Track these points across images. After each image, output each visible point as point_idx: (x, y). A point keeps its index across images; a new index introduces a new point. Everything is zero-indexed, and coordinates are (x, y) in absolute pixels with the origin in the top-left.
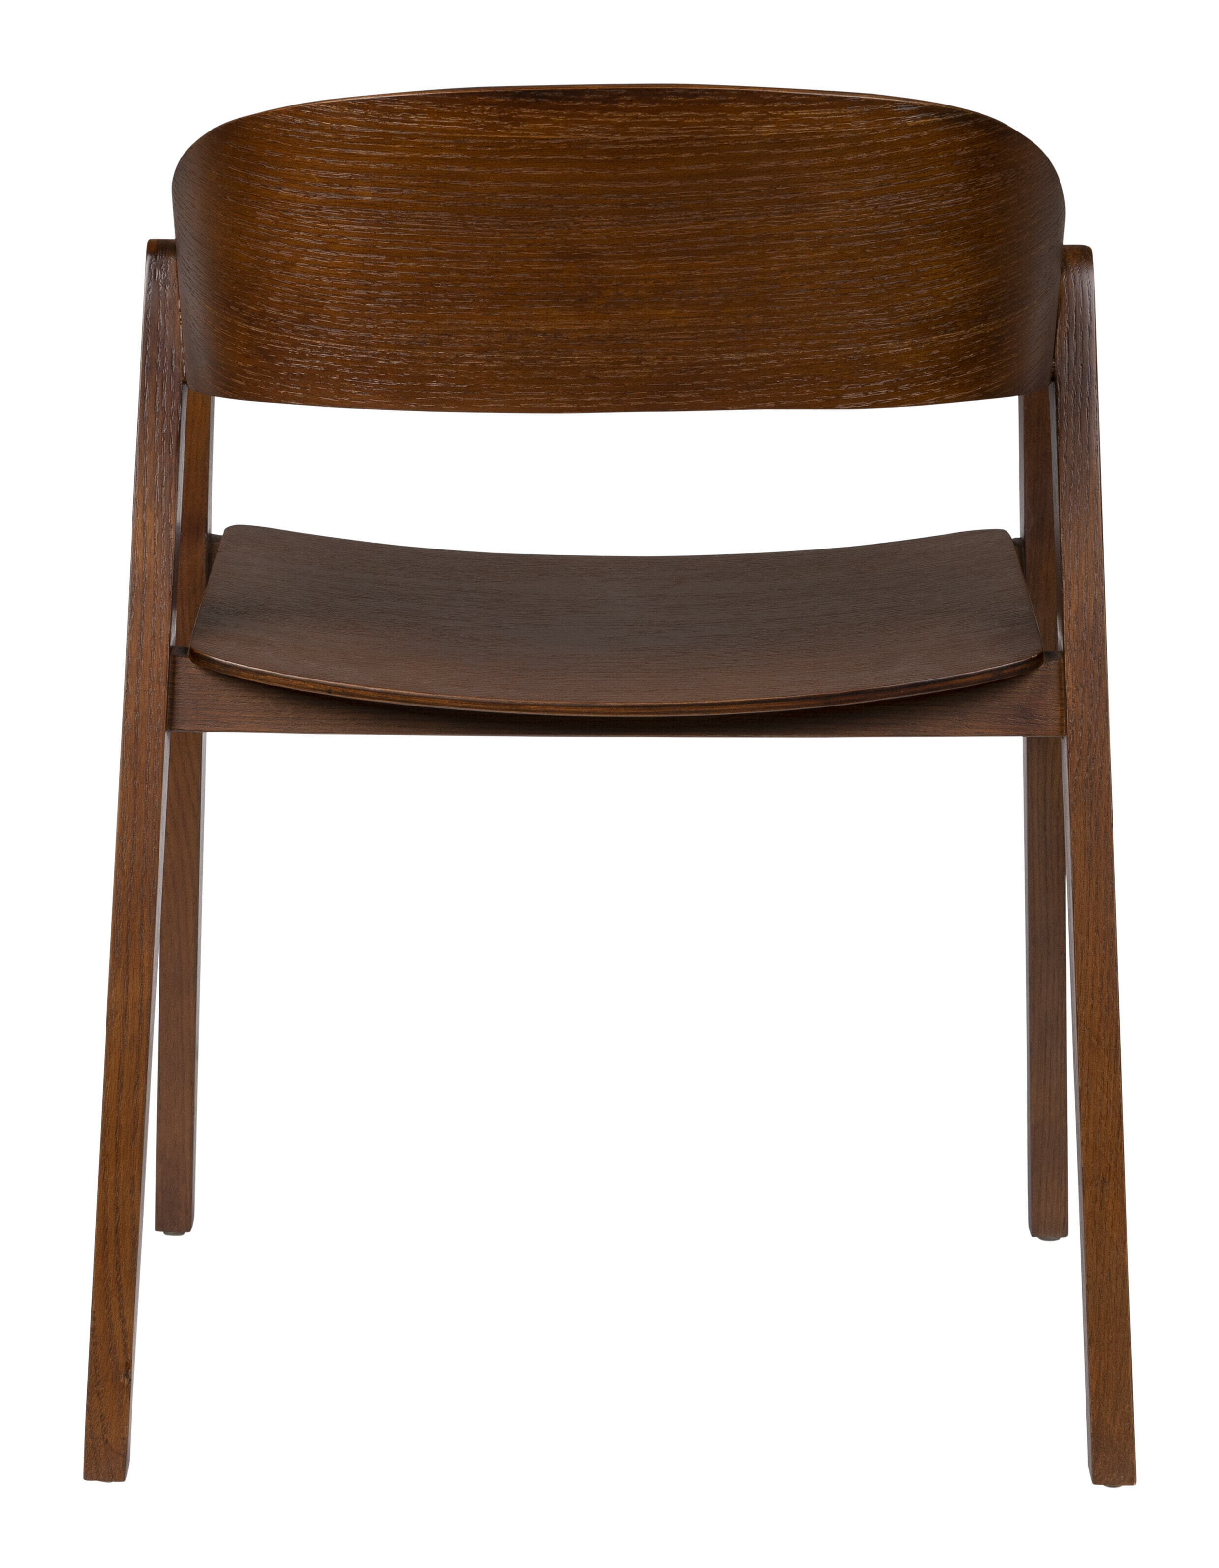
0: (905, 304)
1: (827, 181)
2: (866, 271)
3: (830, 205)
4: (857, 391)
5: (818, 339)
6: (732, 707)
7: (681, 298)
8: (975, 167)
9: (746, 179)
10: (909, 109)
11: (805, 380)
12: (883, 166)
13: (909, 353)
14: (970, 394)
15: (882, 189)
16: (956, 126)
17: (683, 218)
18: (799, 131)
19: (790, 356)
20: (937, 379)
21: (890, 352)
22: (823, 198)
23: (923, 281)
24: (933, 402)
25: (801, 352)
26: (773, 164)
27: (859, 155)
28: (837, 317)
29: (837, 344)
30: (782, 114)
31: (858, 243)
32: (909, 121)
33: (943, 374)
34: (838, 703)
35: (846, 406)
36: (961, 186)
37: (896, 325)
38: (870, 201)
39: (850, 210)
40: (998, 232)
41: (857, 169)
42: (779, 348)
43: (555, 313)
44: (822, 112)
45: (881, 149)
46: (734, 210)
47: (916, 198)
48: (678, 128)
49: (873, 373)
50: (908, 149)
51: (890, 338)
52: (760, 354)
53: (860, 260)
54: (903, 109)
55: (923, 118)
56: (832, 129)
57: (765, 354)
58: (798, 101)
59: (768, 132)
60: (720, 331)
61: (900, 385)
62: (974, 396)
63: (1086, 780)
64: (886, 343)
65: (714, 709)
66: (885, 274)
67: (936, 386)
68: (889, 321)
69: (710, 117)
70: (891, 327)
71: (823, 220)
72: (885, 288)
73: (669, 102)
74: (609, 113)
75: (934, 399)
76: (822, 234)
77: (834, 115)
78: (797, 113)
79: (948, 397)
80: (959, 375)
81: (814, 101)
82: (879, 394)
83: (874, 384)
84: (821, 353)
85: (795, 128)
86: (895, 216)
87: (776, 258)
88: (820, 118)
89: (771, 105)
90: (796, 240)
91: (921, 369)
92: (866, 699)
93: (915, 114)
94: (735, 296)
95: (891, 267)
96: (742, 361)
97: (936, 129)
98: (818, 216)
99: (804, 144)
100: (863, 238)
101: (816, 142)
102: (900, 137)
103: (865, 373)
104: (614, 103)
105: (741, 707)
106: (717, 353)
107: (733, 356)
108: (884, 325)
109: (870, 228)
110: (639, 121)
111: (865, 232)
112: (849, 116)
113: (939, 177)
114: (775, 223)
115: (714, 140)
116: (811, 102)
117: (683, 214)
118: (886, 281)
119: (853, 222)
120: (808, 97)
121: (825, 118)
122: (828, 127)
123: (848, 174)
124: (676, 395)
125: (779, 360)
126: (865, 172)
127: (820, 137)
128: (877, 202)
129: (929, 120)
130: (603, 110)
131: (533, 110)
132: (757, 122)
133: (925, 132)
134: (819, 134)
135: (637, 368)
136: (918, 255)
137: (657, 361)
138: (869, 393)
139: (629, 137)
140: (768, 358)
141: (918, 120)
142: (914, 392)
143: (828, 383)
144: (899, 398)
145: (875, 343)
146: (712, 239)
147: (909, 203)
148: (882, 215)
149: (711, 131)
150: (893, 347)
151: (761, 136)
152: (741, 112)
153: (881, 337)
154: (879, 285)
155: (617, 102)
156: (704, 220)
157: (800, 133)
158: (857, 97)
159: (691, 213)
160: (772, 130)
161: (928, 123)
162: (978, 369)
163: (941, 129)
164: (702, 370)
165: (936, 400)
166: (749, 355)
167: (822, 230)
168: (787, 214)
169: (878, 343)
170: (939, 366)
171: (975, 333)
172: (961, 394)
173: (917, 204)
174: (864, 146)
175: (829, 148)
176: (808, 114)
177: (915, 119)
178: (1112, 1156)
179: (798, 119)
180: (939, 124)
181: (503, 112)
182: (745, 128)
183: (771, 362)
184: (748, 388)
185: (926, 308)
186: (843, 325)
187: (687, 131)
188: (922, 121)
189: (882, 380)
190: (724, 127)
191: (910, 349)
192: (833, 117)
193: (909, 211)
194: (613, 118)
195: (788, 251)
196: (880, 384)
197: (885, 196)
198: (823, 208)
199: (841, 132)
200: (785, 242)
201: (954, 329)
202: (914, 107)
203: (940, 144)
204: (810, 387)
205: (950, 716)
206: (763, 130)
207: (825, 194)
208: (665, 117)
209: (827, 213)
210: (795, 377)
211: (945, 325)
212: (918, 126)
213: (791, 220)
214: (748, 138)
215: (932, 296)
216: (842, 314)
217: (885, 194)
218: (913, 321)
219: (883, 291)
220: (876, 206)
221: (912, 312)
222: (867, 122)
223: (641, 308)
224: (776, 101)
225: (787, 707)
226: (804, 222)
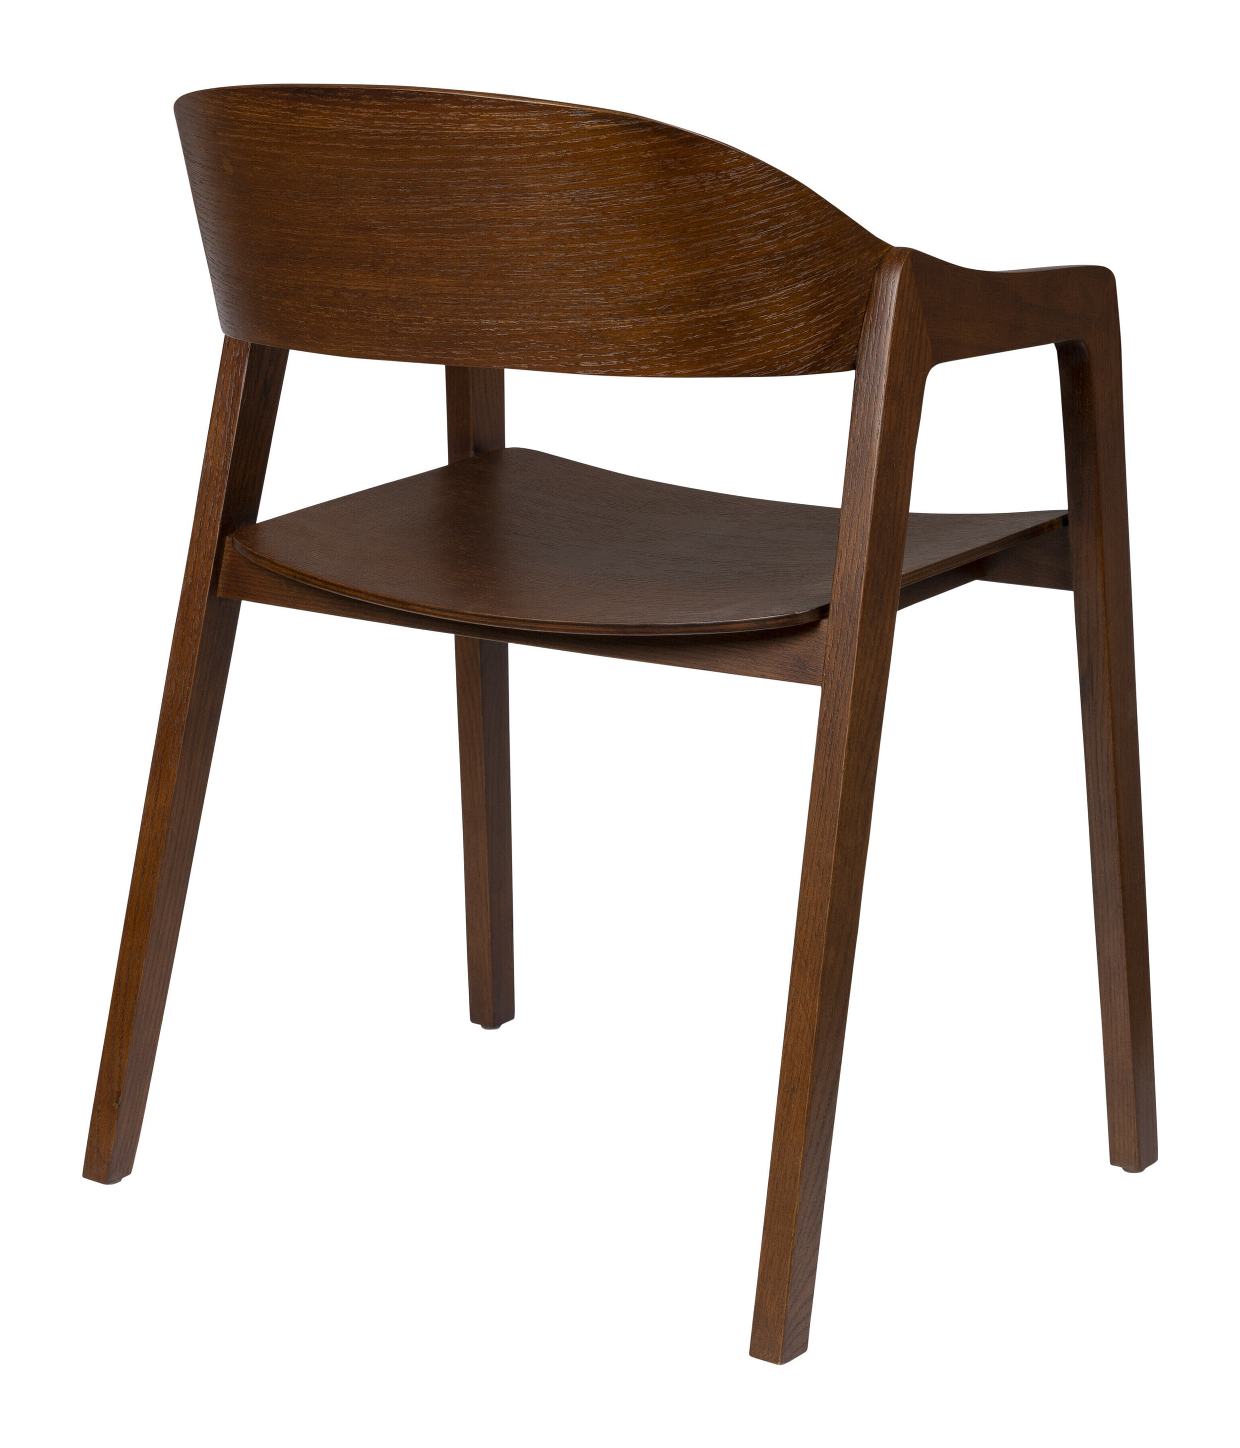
0: (618, 287)
1: (527, 174)
2: (577, 255)
3: (535, 195)
4: (591, 360)
5: (551, 312)
6: (552, 626)
7: (440, 269)
8: (663, 169)
9: (466, 170)
10: (584, 115)
11: (548, 347)
12: (571, 164)
13: (631, 330)
14: (699, 372)
15: (575, 184)
16: (634, 132)
17: (427, 201)
18: (496, 130)
19: (531, 325)
20: (662, 355)
21: (613, 327)
22: (528, 189)
23: (630, 267)
24: (663, 375)
25: (539, 322)
26: (482, 158)
27: (548, 154)
28: (561, 293)
29: (566, 318)
30: (479, 115)
31: (565, 230)
32: (587, 125)
33: (669, 351)
34: (630, 633)
35: (585, 372)
36: (651, 185)
37: (614, 304)
38: (567, 194)
39: (552, 201)
40: (703, 228)
41: (550, 166)
42: (521, 317)
43: (359, 276)
44: (510, 115)
45: (566, 148)
46: (463, 196)
47: (607, 194)
48: (406, 124)
49: (602, 345)
50: (590, 150)
51: (611, 315)
52: (508, 321)
53: (569, 245)
54: (579, 114)
55: (599, 123)
56: (522, 130)
57: (512, 322)
58: (489, 104)
59: (473, 130)
60: (474, 300)
61: (629, 358)
62: (707, 373)
63: (829, 730)
64: (608, 320)
65: (539, 626)
66: (594, 259)
67: (663, 361)
68: (607, 300)
69: (428, 115)
70: (609, 306)
71: (532, 208)
72: (595, 271)
73: (396, 101)
74: (357, 109)
75: (664, 373)
76: (533, 221)
77: (521, 117)
78: (490, 115)
79: (678, 372)
80: (686, 353)
81: (502, 105)
82: (611, 364)
83: (605, 355)
84: (556, 324)
85: (491, 127)
86: (592, 209)
87: (502, 239)
88: (510, 119)
89: (470, 107)
90: (514, 225)
91: (645, 345)
92: (652, 633)
93: (592, 120)
94: (479, 270)
95: (598, 253)
96: (496, 326)
97: (614, 134)
98: (527, 205)
99: (502, 142)
100: (568, 226)
101: (511, 140)
102: (581, 139)
103: (596, 345)
104: (359, 100)
105: (558, 627)
106: (477, 318)
107: (488, 322)
108: (603, 304)
109: (573, 218)
110: (378, 116)
111: (569, 221)
112: (532, 118)
113: (627, 176)
114: (495, 209)
115: (434, 135)
116: (499, 105)
117: (427, 197)
118: (597, 265)
119: (556, 211)
120: (496, 101)
121: (513, 120)
122: (518, 128)
123: (543, 169)
124: (454, 352)
125: (524, 328)
126: (557, 168)
127: (514, 136)
128: (573, 195)
129: (605, 125)
130: (353, 106)
131: (309, 104)
132: (463, 121)
133: (603, 136)
134: (513, 134)
135: (422, 326)
136: (620, 244)
137: (435, 321)
138: (602, 363)
139: (376, 130)
140: (515, 326)
141: (595, 125)
142: (643, 365)
143: (566, 351)
144: (630, 369)
145: (598, 319)
146: (451, 220)
147: (603, 198)
148: (580, 207)
149: (430, 127)
150: (617, 325)
151: (468, 133)
152: (449, 112)
153: (602, 314)
154: (590, 268)
155: (361, 100)
156: (443, 203)
157: (497, 132)
158: (536, 102)
159: (432, 197)
160: (475, 129)
161: (605, 128)
162: (705, 349)
163: (619, 134)
164: (467, 332)
165: (666, 373)
166: (500, 322)
167: (533, 217)
168: (502, 202)
169: (600, 318)
170: (663, 344)
171: (696, 317)
172: (691, 371)
173: (610, 199)
174: (550, 145)
175: (523, 146)
176: (500, 116)
177: (592, 124)
178: (803, 1068)
179: (493, 120)
180: (616, 129)
181: (290, 105)
182: (455, 126)
183: (518, 329)
184: (505, 350)
185: (639, 292)
186: (568, 301)
187: (414, 127)
188: (600, 126)
189: (611, 352)
190: (439, 124)
191: (631, 326)
192: (520, 119)
193: (603, 205)
194: (361, 113)
195: (509, 233)
196: (610, 355)
197: (579, 191)
198: (529, 198)
199: (530, 133)
200: (506, 226)
201: (671, 311)
202: (588, 113)
203: (620, 147)
204: (552, 354)
205: (744, 658)
206: (469, 129)
207: (528, 186)
208: (396, 114)
209: (534, 203)
210: (539, 344)
211: (661, 308)
212: (596, 130)
213: (507, 207)
214: (459, 135)
215: (643, 281)
216: (565, 292)
217: (579, 189)
218: (629, 302)
219: (596, 274)
220: (573, 199)
221: (627, 294)
222: (549, 124)
223: (414, 276)
224: (473, 104)
225: (592, 632)
226: (517, 209)
